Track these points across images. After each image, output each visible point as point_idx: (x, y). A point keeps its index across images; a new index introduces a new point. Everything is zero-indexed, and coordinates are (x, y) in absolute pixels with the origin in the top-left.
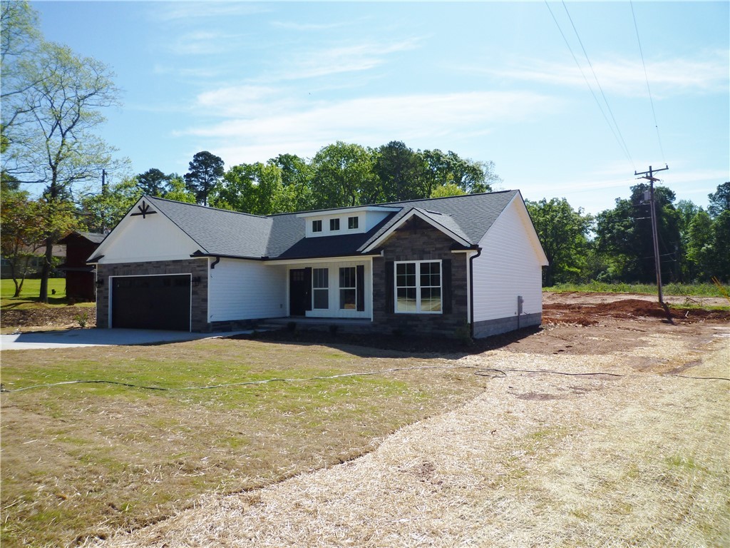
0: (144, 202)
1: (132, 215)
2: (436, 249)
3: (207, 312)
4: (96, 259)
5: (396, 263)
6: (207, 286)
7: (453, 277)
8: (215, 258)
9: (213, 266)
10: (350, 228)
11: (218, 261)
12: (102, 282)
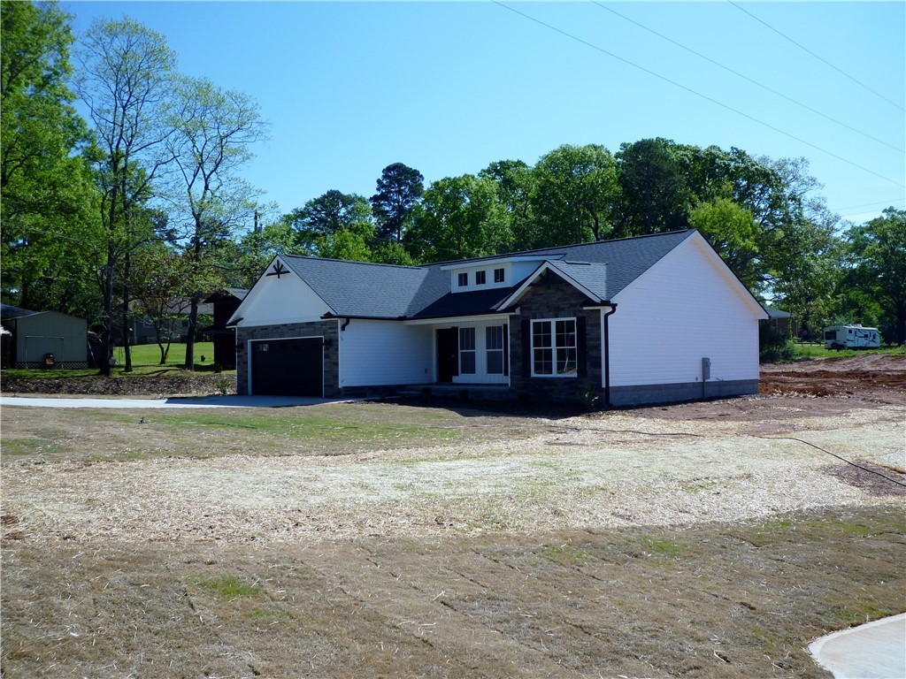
0: (278, 261)
1: (268, 275)
2: (572, 305)
3: (338, 376)
4: (235, 323)
5: (532, 321)
6: (338, 349)
7: (587, 337)
8: (345, 319)
9: (343, 329)
10: (496, 281)
11: (348, 323)
12: (242, 346)
